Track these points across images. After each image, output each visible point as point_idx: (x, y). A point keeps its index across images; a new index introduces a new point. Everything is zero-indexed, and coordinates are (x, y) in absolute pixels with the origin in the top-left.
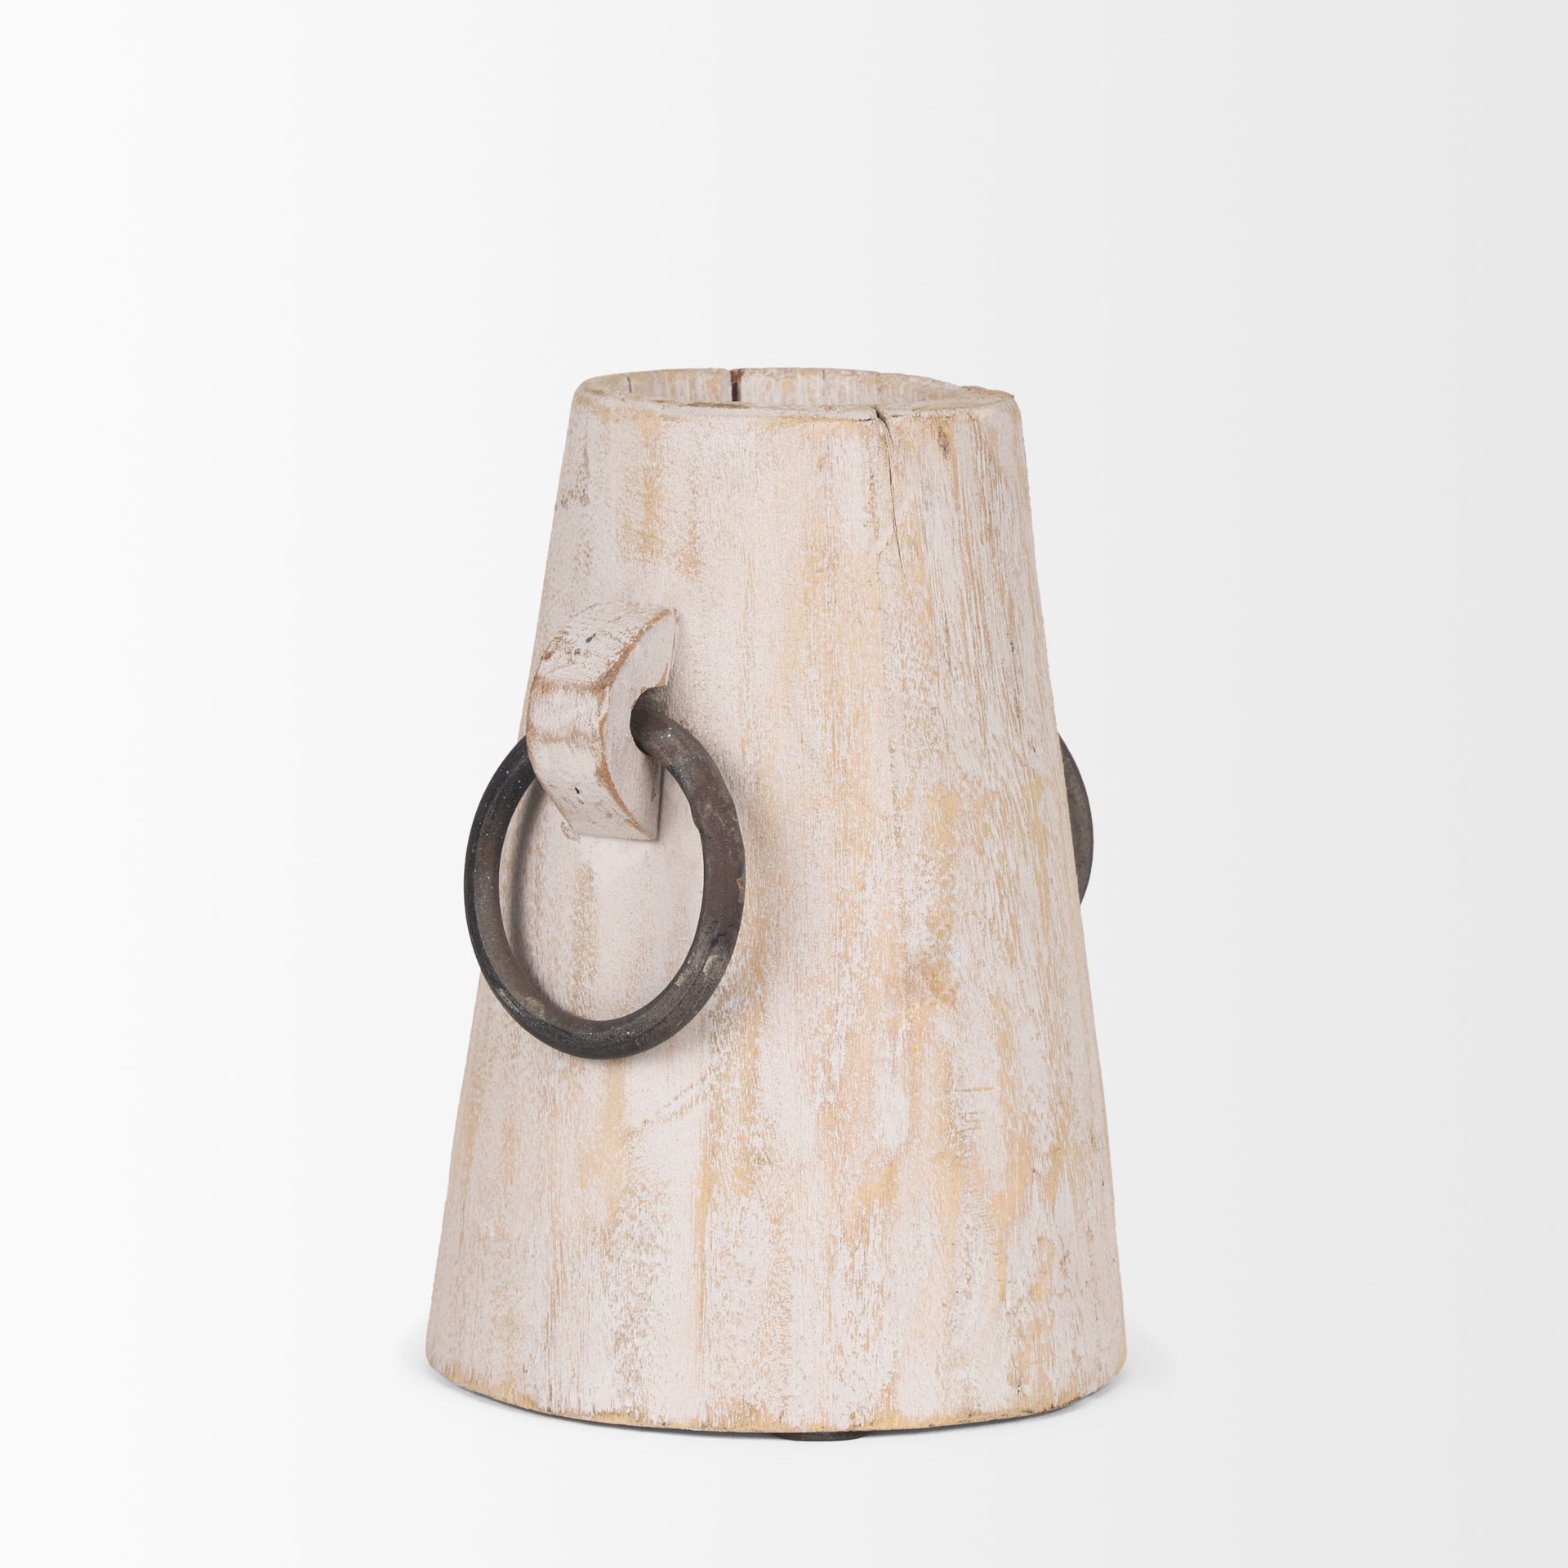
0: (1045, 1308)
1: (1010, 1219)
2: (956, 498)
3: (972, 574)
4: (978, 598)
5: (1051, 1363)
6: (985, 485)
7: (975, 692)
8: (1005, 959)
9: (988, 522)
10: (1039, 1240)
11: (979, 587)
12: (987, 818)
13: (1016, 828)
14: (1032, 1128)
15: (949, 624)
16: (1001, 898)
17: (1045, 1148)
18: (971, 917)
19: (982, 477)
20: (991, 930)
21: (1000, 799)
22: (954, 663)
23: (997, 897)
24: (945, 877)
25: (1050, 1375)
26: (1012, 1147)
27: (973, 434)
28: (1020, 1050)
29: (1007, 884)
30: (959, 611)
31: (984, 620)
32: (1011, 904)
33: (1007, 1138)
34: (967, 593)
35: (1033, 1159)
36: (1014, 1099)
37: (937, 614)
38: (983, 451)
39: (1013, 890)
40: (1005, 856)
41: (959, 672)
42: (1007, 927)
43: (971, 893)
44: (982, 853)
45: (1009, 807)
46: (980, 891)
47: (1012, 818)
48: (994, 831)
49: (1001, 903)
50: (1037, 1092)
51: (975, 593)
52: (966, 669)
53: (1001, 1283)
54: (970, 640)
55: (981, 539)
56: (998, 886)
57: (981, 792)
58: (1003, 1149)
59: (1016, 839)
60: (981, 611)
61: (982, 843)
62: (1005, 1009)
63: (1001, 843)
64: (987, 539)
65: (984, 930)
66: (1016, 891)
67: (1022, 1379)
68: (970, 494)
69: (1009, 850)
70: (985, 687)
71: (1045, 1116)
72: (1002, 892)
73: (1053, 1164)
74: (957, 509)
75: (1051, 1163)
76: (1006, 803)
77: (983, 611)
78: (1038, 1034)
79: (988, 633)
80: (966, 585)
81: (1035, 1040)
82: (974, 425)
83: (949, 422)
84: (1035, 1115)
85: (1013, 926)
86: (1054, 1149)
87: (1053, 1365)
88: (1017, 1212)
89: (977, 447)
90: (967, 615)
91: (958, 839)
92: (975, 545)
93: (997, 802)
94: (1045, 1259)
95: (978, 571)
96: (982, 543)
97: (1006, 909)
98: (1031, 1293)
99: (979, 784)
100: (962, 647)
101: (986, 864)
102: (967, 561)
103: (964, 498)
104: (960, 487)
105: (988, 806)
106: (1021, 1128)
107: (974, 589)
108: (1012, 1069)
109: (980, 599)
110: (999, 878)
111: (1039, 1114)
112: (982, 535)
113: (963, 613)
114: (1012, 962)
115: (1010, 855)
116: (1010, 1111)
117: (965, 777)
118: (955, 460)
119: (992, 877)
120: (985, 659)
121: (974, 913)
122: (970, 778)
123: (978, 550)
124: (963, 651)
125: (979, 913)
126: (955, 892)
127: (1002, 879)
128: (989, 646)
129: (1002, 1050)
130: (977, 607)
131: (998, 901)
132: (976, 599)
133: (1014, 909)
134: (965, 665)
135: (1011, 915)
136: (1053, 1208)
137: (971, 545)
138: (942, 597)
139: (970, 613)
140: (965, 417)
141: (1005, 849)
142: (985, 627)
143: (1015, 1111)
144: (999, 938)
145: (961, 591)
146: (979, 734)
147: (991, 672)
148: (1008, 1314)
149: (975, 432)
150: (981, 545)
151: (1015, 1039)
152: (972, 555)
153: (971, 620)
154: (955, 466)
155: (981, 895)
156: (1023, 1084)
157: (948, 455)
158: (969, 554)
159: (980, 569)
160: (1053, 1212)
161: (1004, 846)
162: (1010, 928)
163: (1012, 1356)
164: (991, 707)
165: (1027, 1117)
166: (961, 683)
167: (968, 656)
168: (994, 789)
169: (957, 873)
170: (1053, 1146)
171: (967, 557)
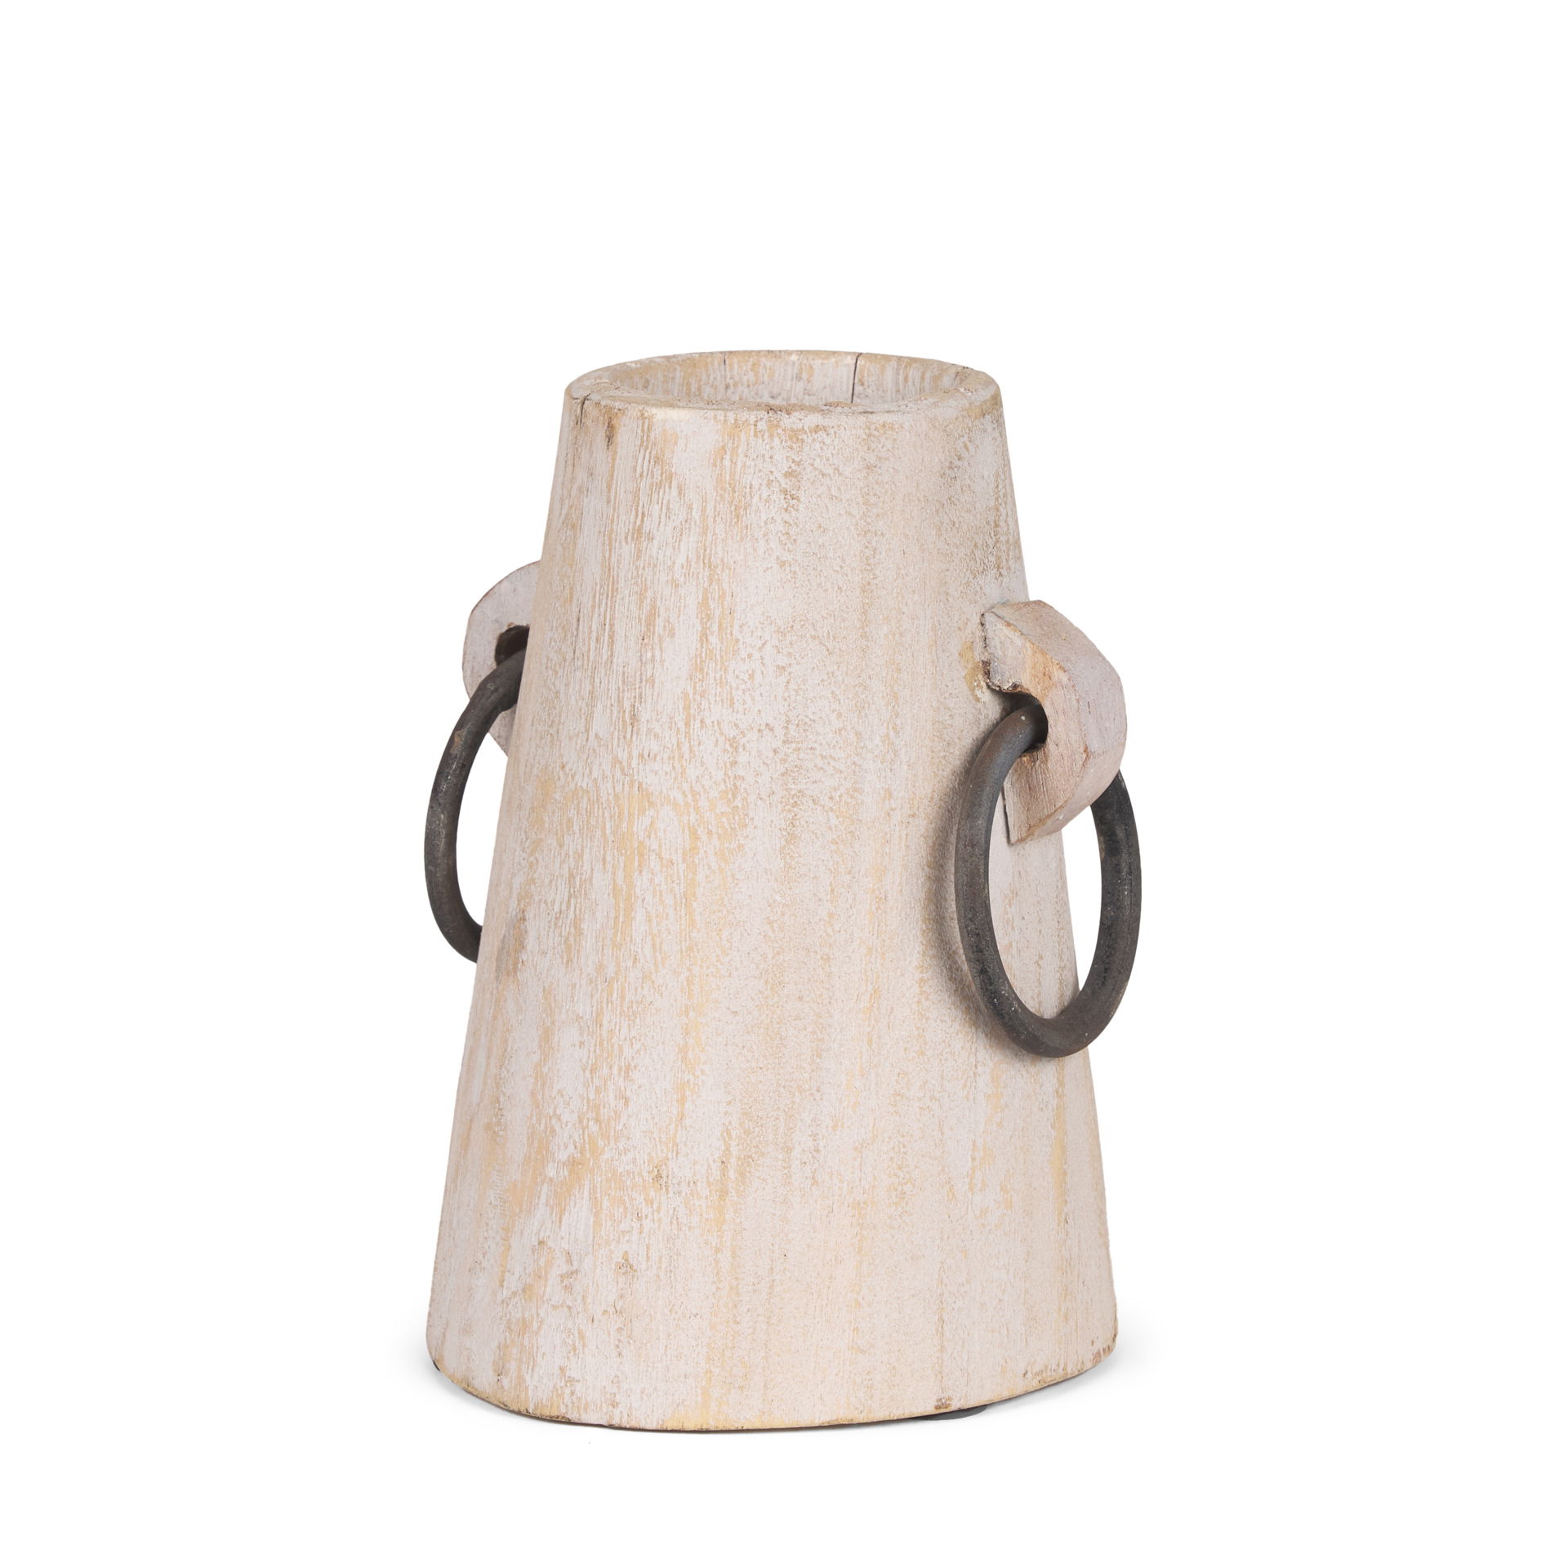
0: (534, 1311)
1: (518, 1210)
2: (609, 491)
3: (609, 570)
4: (610, 595)
5: (530, 1367)
6: (642, 485)
7: (588, 687)
8: (562, 958)
9: (638, 522)
10: (541, 1243)
11: (613, 584)
12: (572, 813)
13: (599, 833)
14: (553, 1131)
15: (581, 615)
16: (570, 897)
17: (563, 1156)
18: (543, 905)
19: (641, 476)
20: (556, 924)
21: (589, 800)
22: (577, 653)
23: (567, 894)
24: (532, 859)
25: (528, 1378)
26: (532, 1142)
27: (639, 431)
28: (558, 1050)
29: (578, 884)
30: (590, 604)
31: (613, 618)
32: (578, 905)
33: (530, 1131)
34: (601, 587)
35: (548, 1162)
36: (543, 1095)
37: (575, 602)
38: (648, 451)
39: (583, 893)
40: (581, 856)
41: (580, 663)
42: (570, 927)
43: (547, 881)
44: (561, 846)
45: (596, 809)
46: (554, 883)
47: (597, 822)
48: (576, 828)
49: (569, 901)
50: (566, 1098)
51: (608, 588)
52: (586, 662)
53: (502, 1269)
54: (594, 635)
55: (626, 538)
56: (570, 884)
57: (572, 786)
58: (525, 1141)
59: (596, 843)
60: (611, 609)
61: (563, 837)
62: (553, 1006)
63: (580, 841)
64: (633, 539)
65: (550, 922)
66: (586, 894)
67: (504, 1371)
68: (623, 489)
69: (587, 851)
70: (598, 685)
71: (570, 1125)
72: (572, 891)
73: (569, 1175)
74: (609, 502)
75: (566, 1174)
76: (594, 804)
77: (613, 609)
78: (582, 1044)
79: (613, 632)
80: (601, 579)
81: (577, 1047)
82: (643, 423)
83: (619, 415)
84: (559, 1120)
85: (576, 928)
86: (574, 1161)
87: (533, 1370)
88: (524, 1207)
89: (641, 445)
90: (597, 609)
91: (547, 825)
92: (618, 541)
93: (585, 800)
94: (542, 1262)
95: (616, 569)
96: (627, 542)
97: (572, 909)
98: (524, 1290)
99: (573, 777)
100: (586, 641)
101: (563, 857)
102: (607, 556)
103: (616, 493)
104: (614, 482)
105: (575, 802)
106: (542, 1127)
107: (608, 585)
108: (547, 1067)
109: (612, 597)
110: (571, 876)
111: (564, 1119)
112: (627, 534)
113: (593, 607)
114: (568, 962)
115: (586, 857)
116: (538, 1107)
117: (563, 767)
118: (615, 453)
119: (566, 872)
120: (605, 657)
121: (546, 902)
122: (567, 768)
123: (620, 548)
124: (587, 644)
125: (549, 904)
126: (536, 876)
127: (574, 878)
128: (612, 645)
129: (543, 1044)
130: (606, 604)
131: (566, 898)
132: (608, 595)
133: (580, 911)
134: (586, 658)
135: (576, 916)
136: (560, 1218)
137: (613, 541)
138: (581, 585)
139: (599, 607)
140: (636, 413)
141: (582, 850)
142: (612, 625)
143: (541, 1107)
144: (561, 935)
145: (596, 584)
146: (583, 730)
147: (608, 672)
148: (503, 1301)
149: (643, 430)
150: (624, 544)
151: (556, 1039)
152: (613, 550)
153: (600, 615)
154: (614, 460)
155: (553, 886)
156: (554, 1085)
157: (610, 447)
158: (610, 550)
159: (618, 567)
160: (560, 1222)
161: (582, 847)
162: (573, 928)
163: (500, 1343)
164: (600, 706)
165: (550, 1118)
166: (578, 674)
167: (589, 650)
168: (584, 786)
169: (540, 858)
170: (574, 1158)
171: (608, 552)
